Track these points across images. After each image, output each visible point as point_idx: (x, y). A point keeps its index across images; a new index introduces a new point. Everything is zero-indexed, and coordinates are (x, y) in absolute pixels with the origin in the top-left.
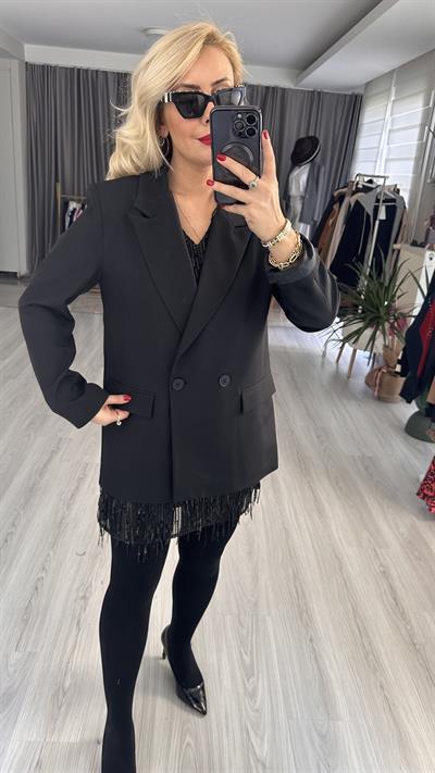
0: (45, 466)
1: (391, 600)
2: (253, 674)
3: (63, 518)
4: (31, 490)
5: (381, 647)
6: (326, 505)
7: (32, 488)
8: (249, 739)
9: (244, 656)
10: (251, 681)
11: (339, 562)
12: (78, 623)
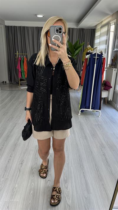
0: (12, 130)
1: (106, 161)
2: (67, 183)
3: (16, 143)
4: (8, 136)
5: (103, 175)
6: (88, 138)
7: (9, 135)
8: (66, 200)
9: (65, 178)
10: (67, 184)
11: (91, 152)
12: (20, 170)
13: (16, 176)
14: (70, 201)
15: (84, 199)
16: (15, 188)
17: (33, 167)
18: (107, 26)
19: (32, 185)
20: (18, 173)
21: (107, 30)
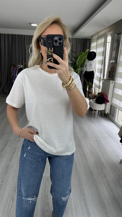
0: (3, 149)
1: (107, 185)
3: (8, 165)
6: (87, 156)
11: (92, 174)
12: (13, 199)
13: (9, 207)
18: (104, 37)
20: (11, 202)
21: (104, 41)
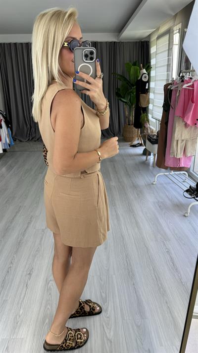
1: (171, 263)
5: (166, 285)
6: (141, 224)
8: (104, 331)
9: (102, 294)
10: (105, 304)
11: (147, 248)
12: (27, 285)
13: (20, 296)
14: (112, 333)
15: (136, 328)
16: (20, 316)
17: (49, 280)
18: (168, 35)
19: (48, 308)
20: (25, 289)
